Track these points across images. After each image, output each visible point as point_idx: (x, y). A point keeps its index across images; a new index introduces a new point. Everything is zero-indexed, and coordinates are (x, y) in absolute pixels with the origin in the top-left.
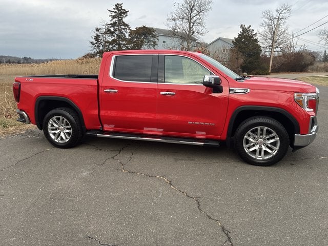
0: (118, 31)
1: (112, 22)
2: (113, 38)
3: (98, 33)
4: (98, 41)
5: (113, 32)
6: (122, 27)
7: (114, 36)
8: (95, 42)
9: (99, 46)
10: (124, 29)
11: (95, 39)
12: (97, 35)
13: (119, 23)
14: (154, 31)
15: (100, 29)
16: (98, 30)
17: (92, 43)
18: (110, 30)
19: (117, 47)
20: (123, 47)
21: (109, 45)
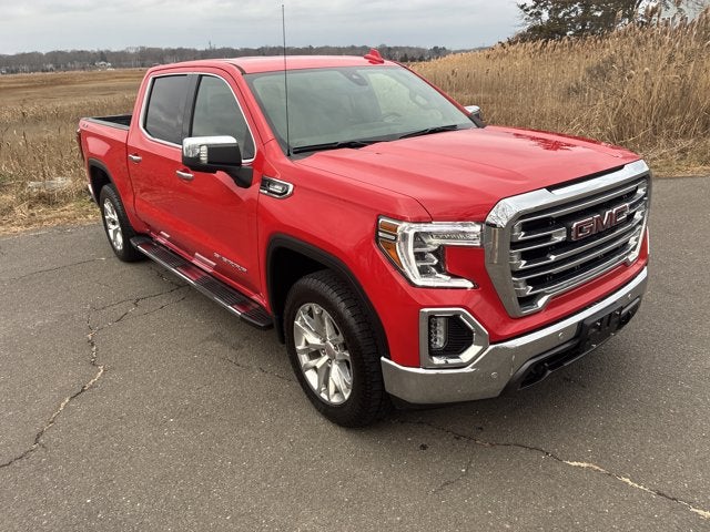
8: (531, 3)
9: (538, 15)
17: (522, 7)
19: (580, 11)
20: (597, 10)
21: (562, 8)
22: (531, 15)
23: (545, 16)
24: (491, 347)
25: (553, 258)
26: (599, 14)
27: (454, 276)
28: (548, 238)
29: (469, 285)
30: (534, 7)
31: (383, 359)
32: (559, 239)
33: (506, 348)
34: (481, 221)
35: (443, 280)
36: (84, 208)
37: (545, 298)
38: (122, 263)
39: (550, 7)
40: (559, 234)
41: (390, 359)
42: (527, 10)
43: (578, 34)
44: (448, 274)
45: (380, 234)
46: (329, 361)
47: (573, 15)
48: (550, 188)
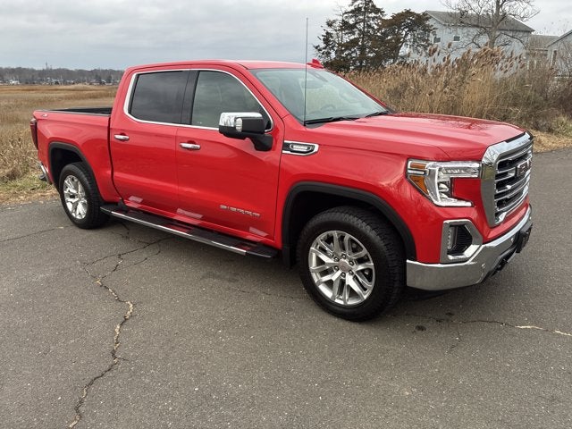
0: (362, 24)
1: (352, 8)
2: (352, 37)
3: (330, 30)
4: (328, 45)
5: (354, 26)
6: (370, 15)
7: (354, 34)
8: (323, 45)
9: (328, 54)
10: (373, 18)
11: (324, 40)
12: (327, 33)
13: (365, 8)
14: (427, 19)
15: (334, 21)
16: (330, 24)
17: (316, 48)
18: (347, 23)
19: (358, 53)
20: (369, 52)
21: (345, 50)
22: (323, 53)
23: (333, 55)
24: (483, 246)
25: (509, 187)
26: (371, 55)
27: (459, 199)
28: (506, 174)
29: (469, 204)
30: (325, 48)
31: (408, 261)
32: (512, 175)
33: (490, 247)
34: (479, 160)
35: (453, 202)
36: (12, 191)
37: (504, 214)
38: (82, 231)
39: (335, 48)
40: (511, 172)
41: (416, 260)
42: (320, 50)
43: (359, 68)
44: (455, 198)
45: (410, 171)
46: (343, 274)
47: (354, 55)
48: (508, 141)
